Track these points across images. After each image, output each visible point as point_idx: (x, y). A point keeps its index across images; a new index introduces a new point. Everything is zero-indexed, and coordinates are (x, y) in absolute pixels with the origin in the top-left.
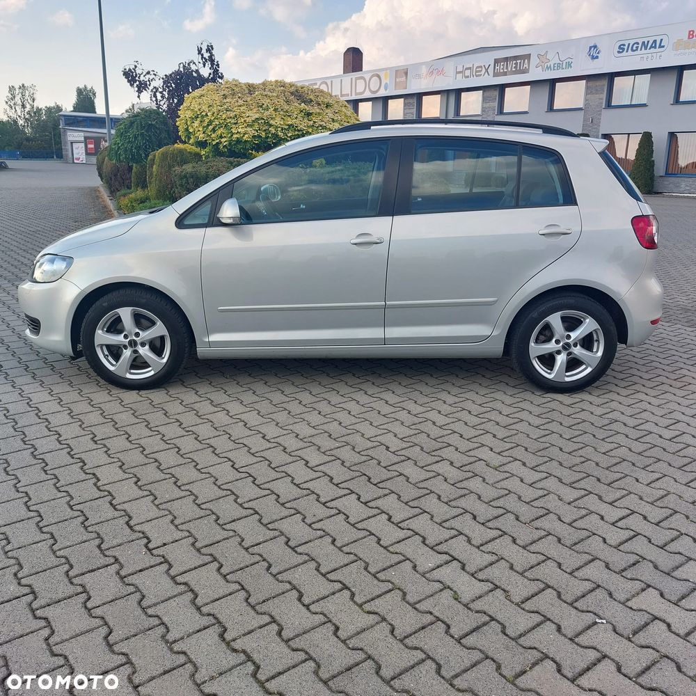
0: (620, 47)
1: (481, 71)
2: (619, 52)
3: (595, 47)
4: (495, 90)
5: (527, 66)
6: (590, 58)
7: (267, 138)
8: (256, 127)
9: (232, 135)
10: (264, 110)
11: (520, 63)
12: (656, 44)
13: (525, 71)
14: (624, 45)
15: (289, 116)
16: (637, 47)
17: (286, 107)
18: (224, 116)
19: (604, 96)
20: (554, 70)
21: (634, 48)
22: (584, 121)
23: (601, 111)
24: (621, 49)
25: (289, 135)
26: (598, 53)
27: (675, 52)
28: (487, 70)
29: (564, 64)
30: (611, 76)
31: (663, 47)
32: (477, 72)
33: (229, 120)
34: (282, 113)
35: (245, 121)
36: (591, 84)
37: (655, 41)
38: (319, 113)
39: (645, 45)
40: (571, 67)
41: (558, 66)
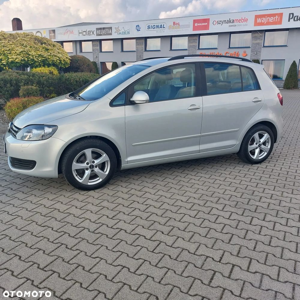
0: (148, 27)
1: (90, 33)
2: (148, 29)
3: (138, 26)
4: (98, 42)
5: (111, 32)
6: (136, 30)
7: (28, 61)
8: (22, 55)
9: (8, 59)
10: (25, 47)
11: (108, 30)
12: (162, 27)
13: (111, 34)
14: (150, 26)
15: (38, 50)
16: (155, 27)
17: (36, 46)
18: (3, 50)
19: (144, 46)
20: (122, 34)
21: (154, 28)
22: (137, 56)
23: (143, 52)
24: (149, 27)
25: (40, 59)
26: (140, 29)
27: (169, 30)
28: (93, 33)
29: (127, 32)
30: (146, 38)
31: (165, 28)
32: (89, 33)
33: (6, 52)
34: (34, 48)
35: (16, 52)
36: (138, 41)
37: (161, 25)
38: (52, 49)
39: (157, 27)
40: (129, 34)
41: (124, 33)
